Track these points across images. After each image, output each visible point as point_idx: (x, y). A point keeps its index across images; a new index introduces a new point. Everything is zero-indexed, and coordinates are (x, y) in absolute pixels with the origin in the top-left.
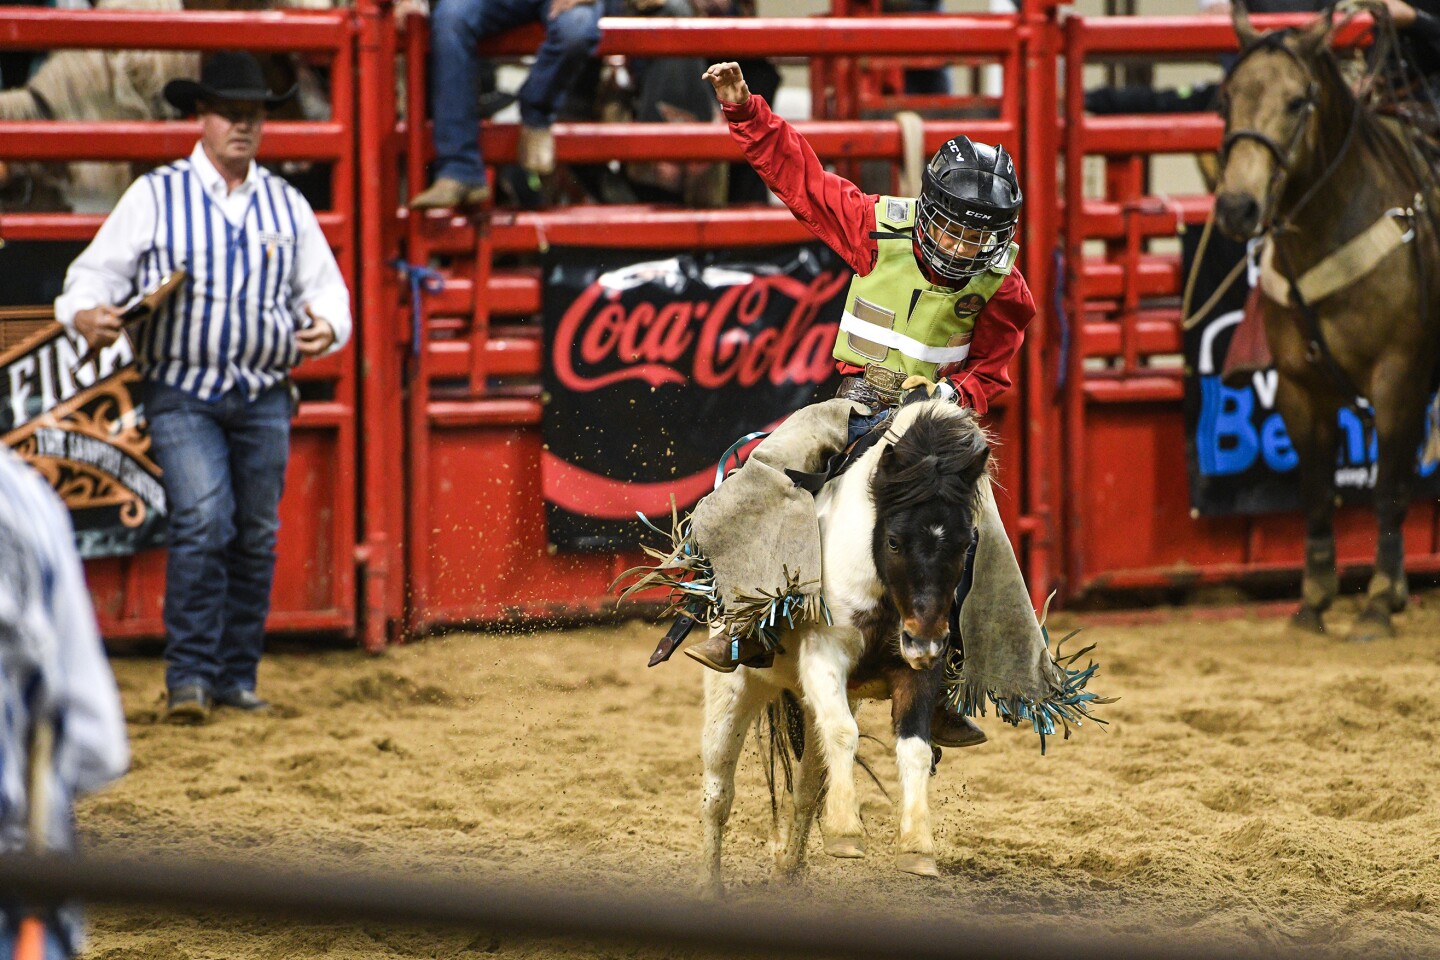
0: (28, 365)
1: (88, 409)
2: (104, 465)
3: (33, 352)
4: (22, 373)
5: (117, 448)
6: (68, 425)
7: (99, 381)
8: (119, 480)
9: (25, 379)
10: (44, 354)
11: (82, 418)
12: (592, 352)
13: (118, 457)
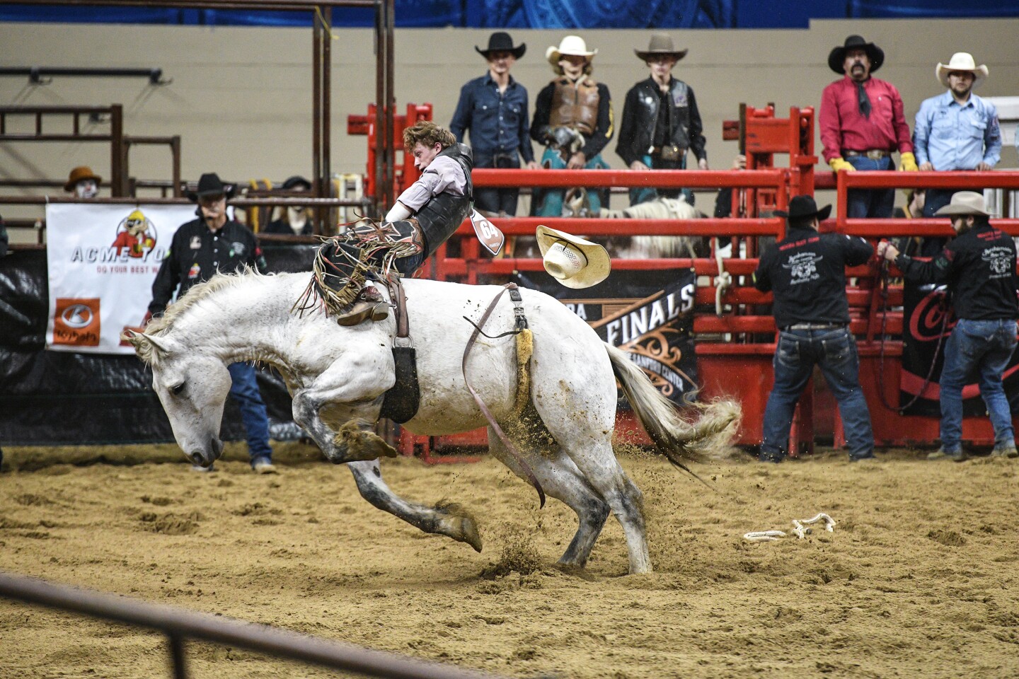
0: (616, 324)
1: (644, 343)
2: (651, 368)
3: (619, 318)
4: (614, 327)
5: (658, 361)
6: (633, 350)
7: (649, 331)
8: (661, 375)
9: (614, 330)
10: (625, 319)
11: (640, 347)
12: (929, 323)
13: (659, 365)
